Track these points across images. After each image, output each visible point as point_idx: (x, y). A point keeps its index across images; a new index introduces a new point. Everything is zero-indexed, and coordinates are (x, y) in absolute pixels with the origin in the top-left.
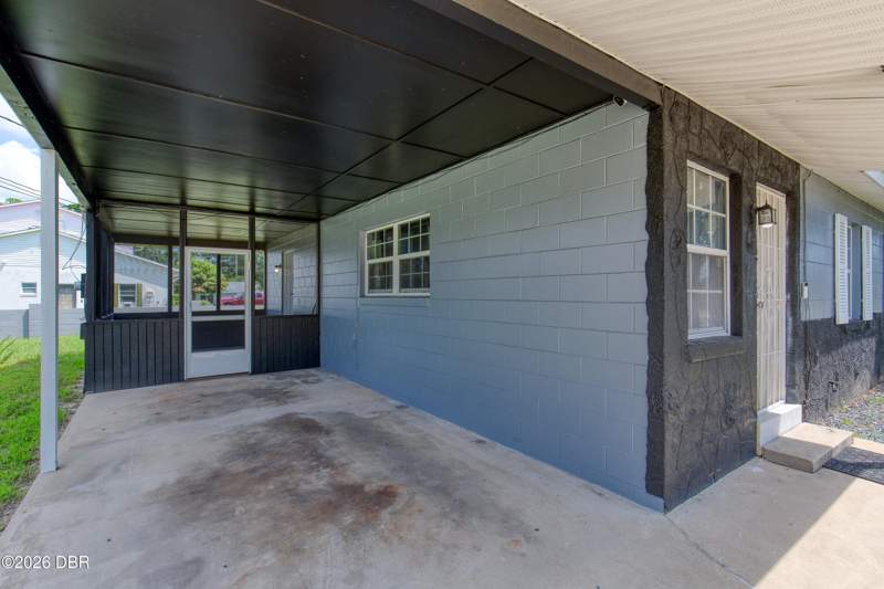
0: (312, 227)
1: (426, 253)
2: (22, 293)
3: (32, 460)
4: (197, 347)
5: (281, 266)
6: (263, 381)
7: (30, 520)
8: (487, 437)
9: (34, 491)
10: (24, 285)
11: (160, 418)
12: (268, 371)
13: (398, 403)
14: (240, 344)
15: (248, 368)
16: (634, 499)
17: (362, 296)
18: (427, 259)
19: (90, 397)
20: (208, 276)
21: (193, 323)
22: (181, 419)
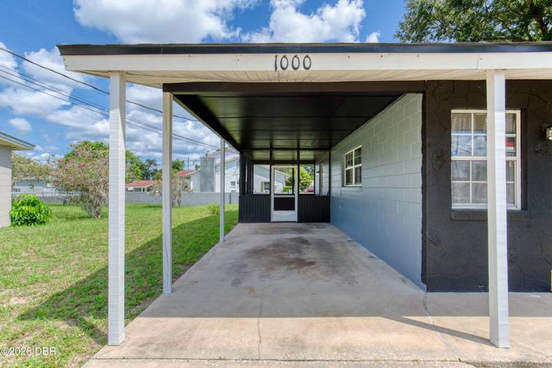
0: (328, 152)
1: (361, 165)
2: (230, 186)
3: (219, 239)
4: (276, 209)
5: (319, 172)
6: (301, 225)
7: (214, 250)
8: (375, 254)
9: (217, 245)
10: (232, 182)
11: (257, 233)
12: (305, 222)
13: (350, 239)
14: (293, 209)
15: (296, 219)
16: (416, 284)
17: (343, 186)
18: (361, 167)
19: (240, 224)
20: (303, 177)
21: (275, 198)
22: (263, 234)
